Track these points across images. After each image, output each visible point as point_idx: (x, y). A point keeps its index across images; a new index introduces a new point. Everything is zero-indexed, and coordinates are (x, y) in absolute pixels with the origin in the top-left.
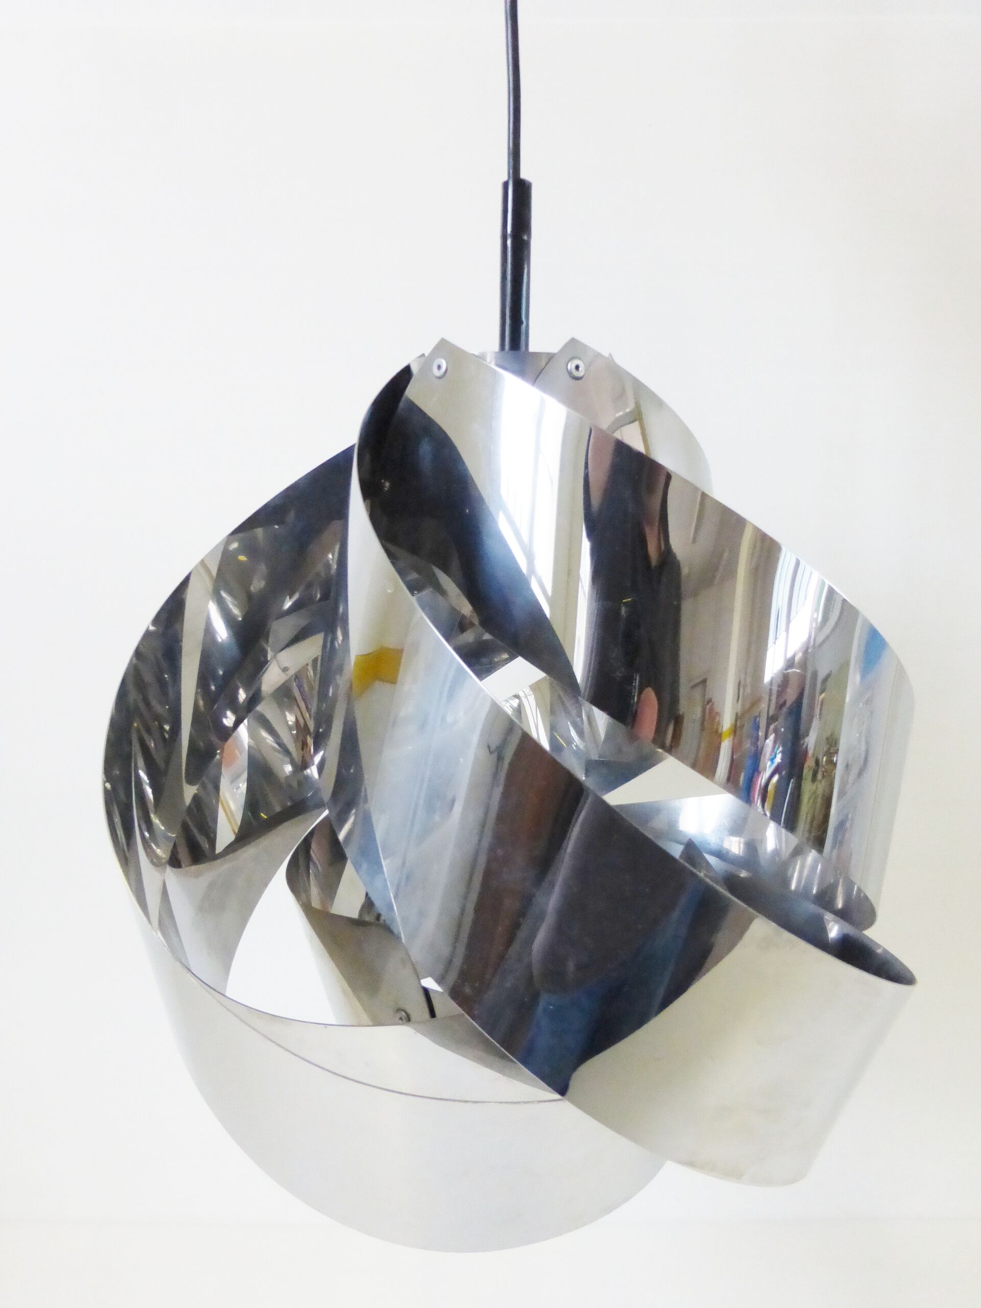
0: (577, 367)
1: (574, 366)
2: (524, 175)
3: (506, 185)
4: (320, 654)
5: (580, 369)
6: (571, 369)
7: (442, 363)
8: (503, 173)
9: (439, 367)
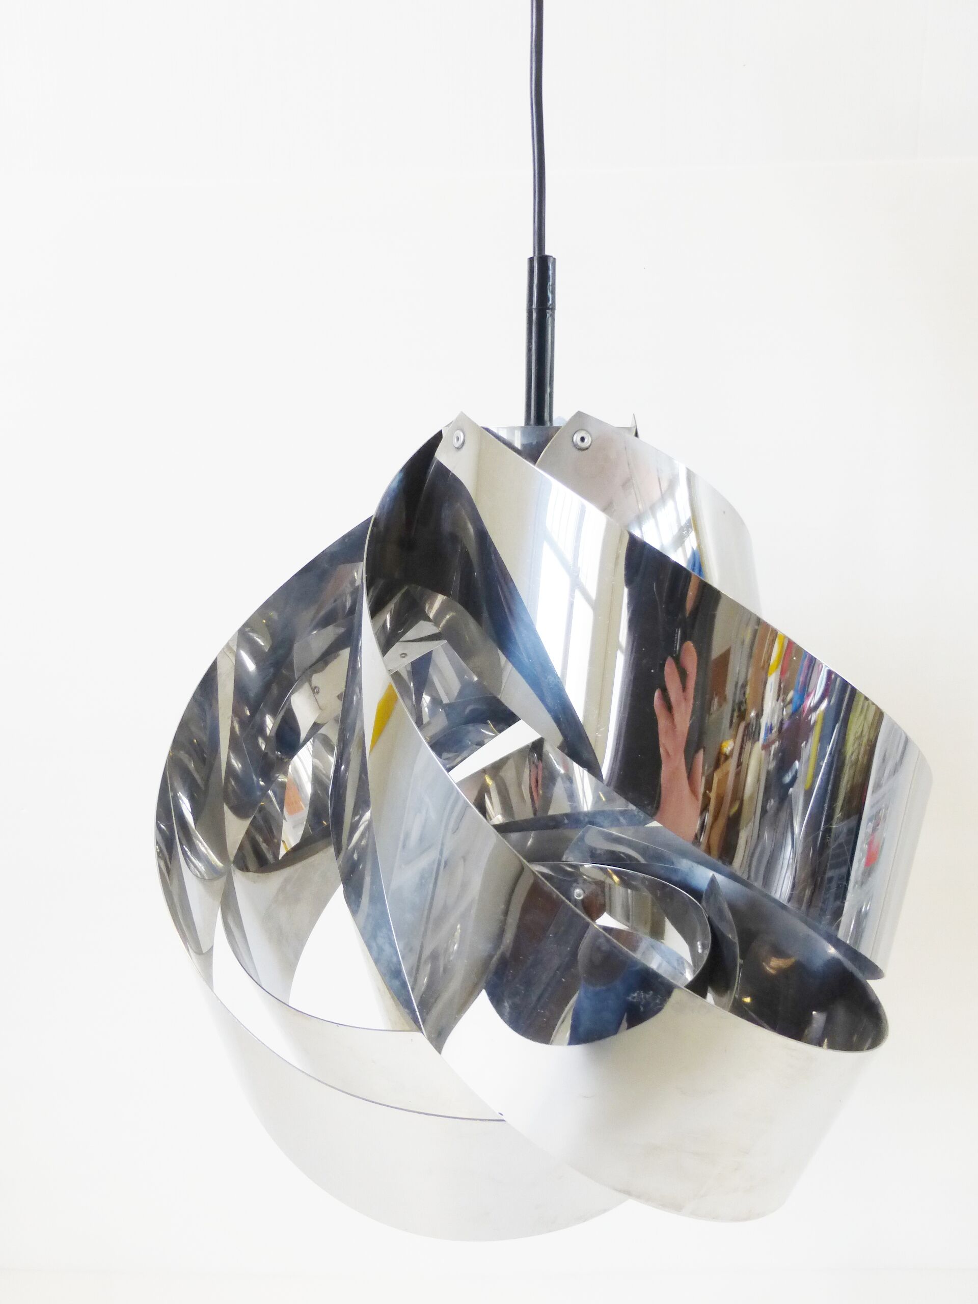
0: (583, 439)
1: (579, 439)
2: (548, 252)
3: (531, 260)
4: (344, 691)
5: (586, 440)
6: (576, 442)
7: (460, 435)
8: (528, 250)
9: (458, 439)
